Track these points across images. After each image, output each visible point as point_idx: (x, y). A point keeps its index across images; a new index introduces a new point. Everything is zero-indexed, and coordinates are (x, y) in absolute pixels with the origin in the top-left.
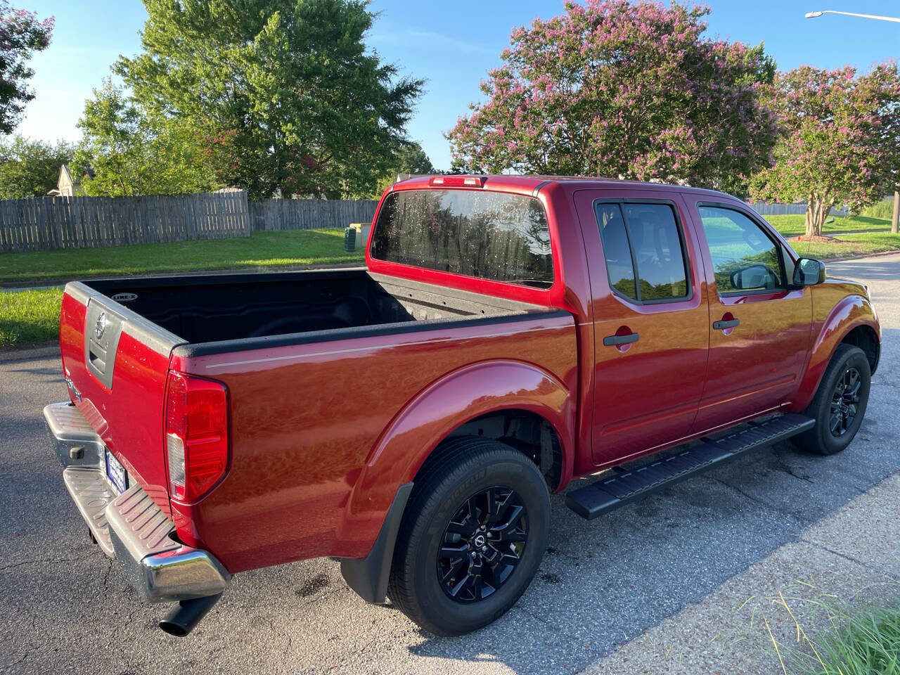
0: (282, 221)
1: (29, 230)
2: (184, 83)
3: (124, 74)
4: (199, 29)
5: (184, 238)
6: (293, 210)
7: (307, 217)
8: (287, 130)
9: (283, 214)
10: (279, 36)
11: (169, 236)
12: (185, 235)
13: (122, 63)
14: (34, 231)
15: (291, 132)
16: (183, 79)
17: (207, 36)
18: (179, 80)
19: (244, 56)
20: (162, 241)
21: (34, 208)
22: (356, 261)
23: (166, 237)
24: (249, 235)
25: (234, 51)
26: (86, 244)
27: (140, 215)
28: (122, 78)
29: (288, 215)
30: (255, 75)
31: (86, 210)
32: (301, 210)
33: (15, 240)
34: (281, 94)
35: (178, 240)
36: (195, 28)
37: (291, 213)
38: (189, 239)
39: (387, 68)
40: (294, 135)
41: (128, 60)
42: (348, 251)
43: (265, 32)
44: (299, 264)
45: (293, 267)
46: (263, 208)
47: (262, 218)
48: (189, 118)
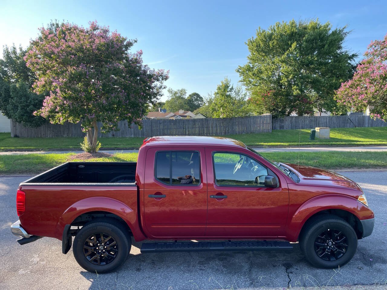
0: (291, 126)
1: (196, 129)
2: (257, 74)
3: (240, 72)
4: (265, 53)
5: (245, 133)
6: (297, 121)
7: (303, 123)
8: (294, 89)
9: (292, 122)
10: (296, 51)
11: (240, 132)
12: (246, 132)
13: (239, 68)
14: (197, 129)
15: (296, 89)
16: (257, 72)
17: (269, 55)
18: (256, 73)
19: (280, 61)
20: (238, 134)
21: (198, 123)
22: (310, 145)
23: (239, 132)
24: (271, 132)
25: (276, 59)
26: (212, 134)
27: (231, 124)
28: (239, 74)
29: (294, 123)
30: (284, 68)
31: (213, 122)
32: (301, 121)
33: (191, 133)
34: (294, 74)
35: (243, 133)
36: (264, 52)
37: (296, 122)
38: (247, 133)
39: (353, 55)
40: (298, 90)
41: (241, 67)
42: (311, 140)
43: (290, 50)
44: (282, 145)
45: (279, 146)
46: (284, 120)
47: (283, 124)
48: (258, 87)
